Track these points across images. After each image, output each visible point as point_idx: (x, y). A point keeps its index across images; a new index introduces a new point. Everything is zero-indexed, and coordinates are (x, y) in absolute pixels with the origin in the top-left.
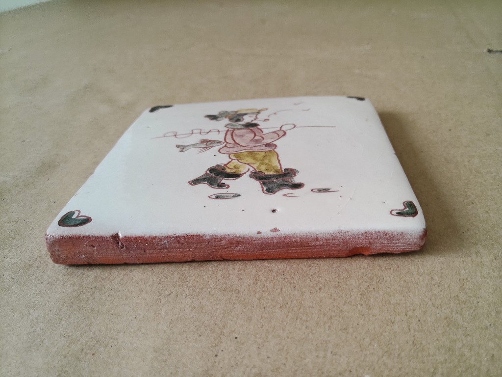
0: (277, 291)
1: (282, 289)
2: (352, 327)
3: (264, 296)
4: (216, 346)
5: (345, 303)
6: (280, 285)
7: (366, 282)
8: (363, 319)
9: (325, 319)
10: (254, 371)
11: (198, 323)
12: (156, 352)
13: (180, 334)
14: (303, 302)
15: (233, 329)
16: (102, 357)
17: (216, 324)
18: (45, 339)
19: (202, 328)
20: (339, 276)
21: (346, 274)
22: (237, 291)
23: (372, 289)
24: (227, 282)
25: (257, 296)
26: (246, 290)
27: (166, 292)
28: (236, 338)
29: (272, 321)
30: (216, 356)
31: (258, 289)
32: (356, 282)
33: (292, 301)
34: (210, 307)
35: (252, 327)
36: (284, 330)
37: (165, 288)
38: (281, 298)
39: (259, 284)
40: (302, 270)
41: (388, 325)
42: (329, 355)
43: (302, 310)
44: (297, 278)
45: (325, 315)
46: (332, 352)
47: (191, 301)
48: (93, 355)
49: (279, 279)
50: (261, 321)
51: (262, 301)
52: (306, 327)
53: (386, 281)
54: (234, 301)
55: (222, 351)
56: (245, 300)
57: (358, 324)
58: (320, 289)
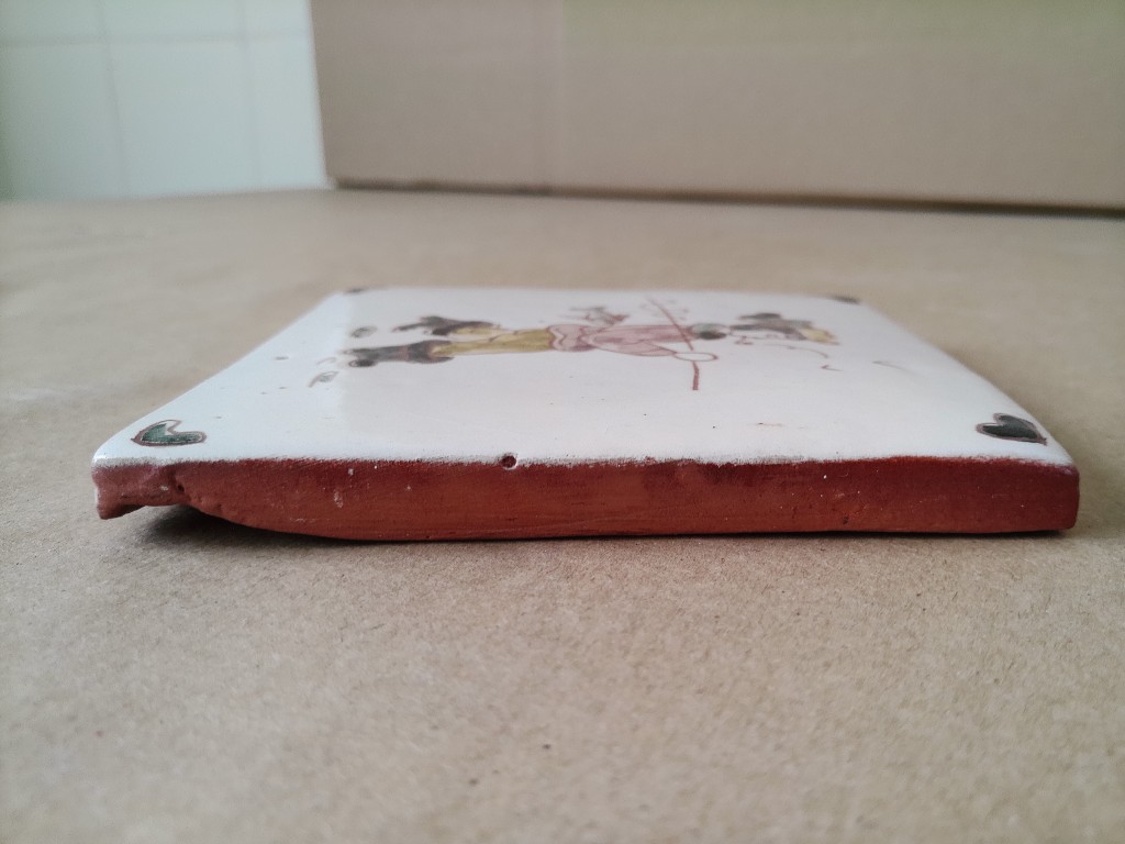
0: (692, 655)
1: (707, 654)
2: (929, 764)
3: (650, 660)
4: (478, 757)
5: (904, 704)
6: (705, 643)
7: (973, 665)
9: (841, 734)
10: (589, 835)
11: (437, 699)
12: (288, 749)
13: (376, 715)
14: (770, 688)
15: (542, 725)
16: (121, 742)
17: (490, 707)
19: (448, 711)
20: (887, 643)
22: (572, 643)
23: (991, 681)
24: (547, 619)
25: (630, 658)
26: (599, 644)
27: (365, 621)
28: (547, 747)
29: (669, 719)
30: (474, 782)
31: (636, 645)
32: (937, 661)
33: (736, 682)
34: (483, 668)
35: (603, 727)
36: (702, 747)
37: (365, 615)
38: (702, 670)
39: (641, 634)
40: (775, 618)
41: (1050, 771)
42: (850, 823)
43: (767, 705)
44: (756, 634)
45: (838, 724)
46: (860, 819)
47: (430, 649)
48: (99, 734)
49: (701, 630)
50: (635, 715)
51: (644, 671)
52: (779, 747)
53: (1034, 668)
54: (559, 662)
55: (496, 772)
56: (591, 662)
57: (949, 758)
58: (827, 665)
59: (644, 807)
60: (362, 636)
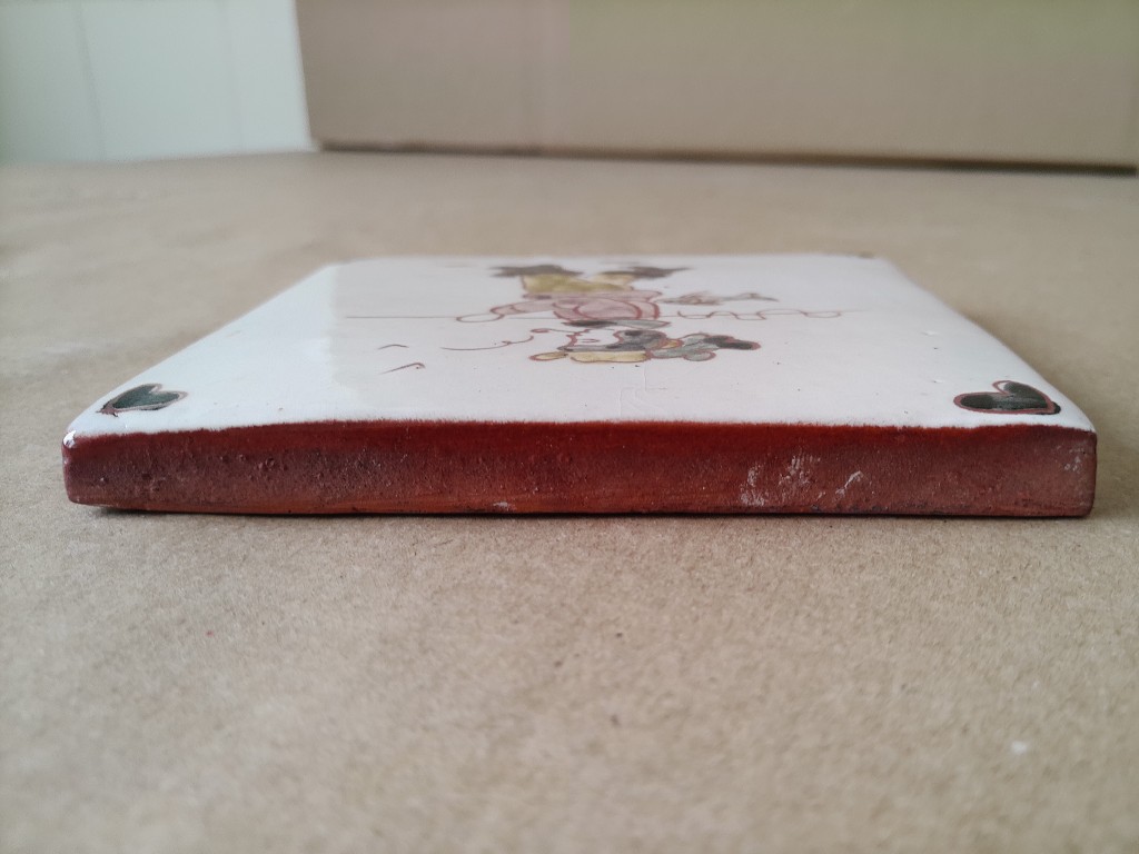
0: (738, 561)
1: (752, 560)
2: (960, 643)
3: (701, 565)
4: (559, 644)
5: (934, 597)
6: (749, 551)
7: (993, 565)
8: (991, 628)
9: (880, 621)
10: (667, 703)
11: (513, 599)
12: (385, 642)
13: (459, 613)
14: (812, 586)
15: (612, 618)
16: (231, 640)
17: (563, 605)
18: (89, 593)
19: (525, 609)
21: (932, 548)
22: (628, 553)
23: (1010, 578)
25: (682, 564)
26: (652, 553)
27: (434, 538)
28: (619, 635)
29: (724, 612)
30: (558, 664)
31: (687, 554)
32: (961, 563)
33: (781, 582)
34: (551, 574)
35: (666, 619)
36: (758, 633)
37: (433, 533)
38: (749, 573)
39: (689, 544)
40: (810, 531)
41: (1066, 647)
42: (895, 689)
43: (811, 599)
44: (794, 543)
45: (877, 614)
46: (903, 687)
47: (499, 559)
48: (209, 633)
49: (744, 540)
50: (694, 609)
51: (697, 574)
52: (825, 632)
53: (1048, 568)
54: (619, 568)
55: (577, 655)
56: (648, 568)
57: (978, 638)
58: (862, 567)
59: (713, 680)
60: (433, 550)
